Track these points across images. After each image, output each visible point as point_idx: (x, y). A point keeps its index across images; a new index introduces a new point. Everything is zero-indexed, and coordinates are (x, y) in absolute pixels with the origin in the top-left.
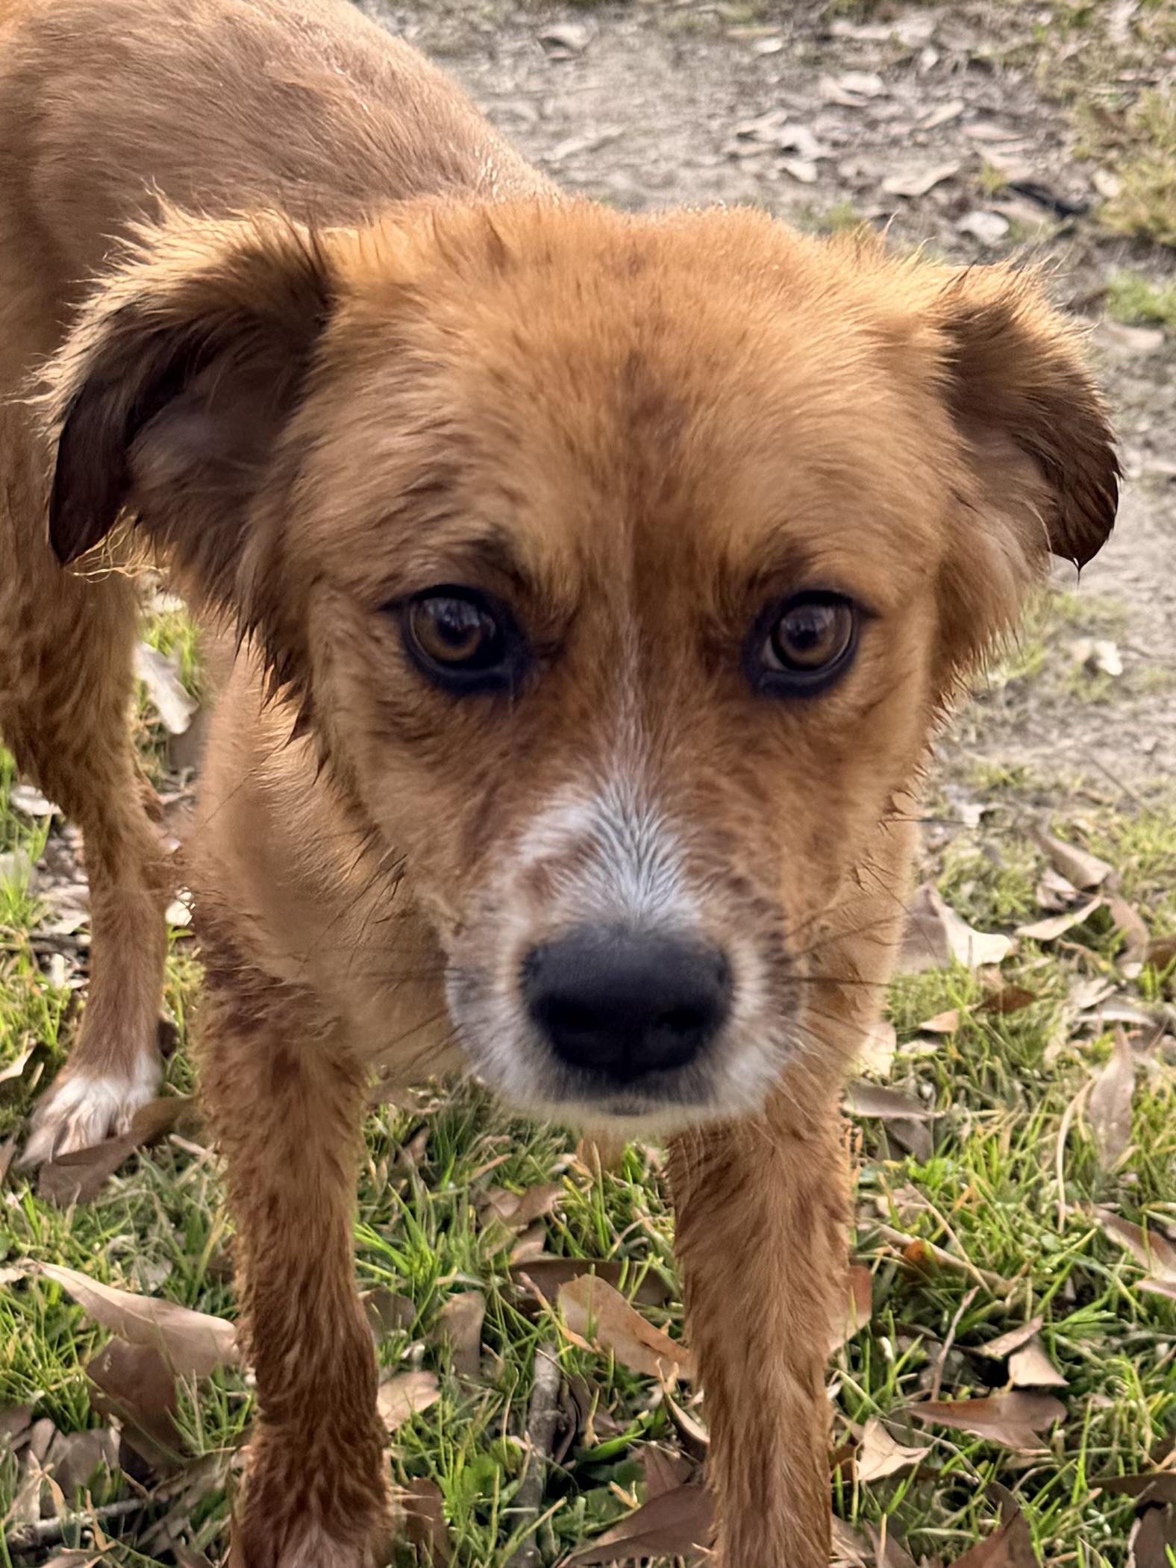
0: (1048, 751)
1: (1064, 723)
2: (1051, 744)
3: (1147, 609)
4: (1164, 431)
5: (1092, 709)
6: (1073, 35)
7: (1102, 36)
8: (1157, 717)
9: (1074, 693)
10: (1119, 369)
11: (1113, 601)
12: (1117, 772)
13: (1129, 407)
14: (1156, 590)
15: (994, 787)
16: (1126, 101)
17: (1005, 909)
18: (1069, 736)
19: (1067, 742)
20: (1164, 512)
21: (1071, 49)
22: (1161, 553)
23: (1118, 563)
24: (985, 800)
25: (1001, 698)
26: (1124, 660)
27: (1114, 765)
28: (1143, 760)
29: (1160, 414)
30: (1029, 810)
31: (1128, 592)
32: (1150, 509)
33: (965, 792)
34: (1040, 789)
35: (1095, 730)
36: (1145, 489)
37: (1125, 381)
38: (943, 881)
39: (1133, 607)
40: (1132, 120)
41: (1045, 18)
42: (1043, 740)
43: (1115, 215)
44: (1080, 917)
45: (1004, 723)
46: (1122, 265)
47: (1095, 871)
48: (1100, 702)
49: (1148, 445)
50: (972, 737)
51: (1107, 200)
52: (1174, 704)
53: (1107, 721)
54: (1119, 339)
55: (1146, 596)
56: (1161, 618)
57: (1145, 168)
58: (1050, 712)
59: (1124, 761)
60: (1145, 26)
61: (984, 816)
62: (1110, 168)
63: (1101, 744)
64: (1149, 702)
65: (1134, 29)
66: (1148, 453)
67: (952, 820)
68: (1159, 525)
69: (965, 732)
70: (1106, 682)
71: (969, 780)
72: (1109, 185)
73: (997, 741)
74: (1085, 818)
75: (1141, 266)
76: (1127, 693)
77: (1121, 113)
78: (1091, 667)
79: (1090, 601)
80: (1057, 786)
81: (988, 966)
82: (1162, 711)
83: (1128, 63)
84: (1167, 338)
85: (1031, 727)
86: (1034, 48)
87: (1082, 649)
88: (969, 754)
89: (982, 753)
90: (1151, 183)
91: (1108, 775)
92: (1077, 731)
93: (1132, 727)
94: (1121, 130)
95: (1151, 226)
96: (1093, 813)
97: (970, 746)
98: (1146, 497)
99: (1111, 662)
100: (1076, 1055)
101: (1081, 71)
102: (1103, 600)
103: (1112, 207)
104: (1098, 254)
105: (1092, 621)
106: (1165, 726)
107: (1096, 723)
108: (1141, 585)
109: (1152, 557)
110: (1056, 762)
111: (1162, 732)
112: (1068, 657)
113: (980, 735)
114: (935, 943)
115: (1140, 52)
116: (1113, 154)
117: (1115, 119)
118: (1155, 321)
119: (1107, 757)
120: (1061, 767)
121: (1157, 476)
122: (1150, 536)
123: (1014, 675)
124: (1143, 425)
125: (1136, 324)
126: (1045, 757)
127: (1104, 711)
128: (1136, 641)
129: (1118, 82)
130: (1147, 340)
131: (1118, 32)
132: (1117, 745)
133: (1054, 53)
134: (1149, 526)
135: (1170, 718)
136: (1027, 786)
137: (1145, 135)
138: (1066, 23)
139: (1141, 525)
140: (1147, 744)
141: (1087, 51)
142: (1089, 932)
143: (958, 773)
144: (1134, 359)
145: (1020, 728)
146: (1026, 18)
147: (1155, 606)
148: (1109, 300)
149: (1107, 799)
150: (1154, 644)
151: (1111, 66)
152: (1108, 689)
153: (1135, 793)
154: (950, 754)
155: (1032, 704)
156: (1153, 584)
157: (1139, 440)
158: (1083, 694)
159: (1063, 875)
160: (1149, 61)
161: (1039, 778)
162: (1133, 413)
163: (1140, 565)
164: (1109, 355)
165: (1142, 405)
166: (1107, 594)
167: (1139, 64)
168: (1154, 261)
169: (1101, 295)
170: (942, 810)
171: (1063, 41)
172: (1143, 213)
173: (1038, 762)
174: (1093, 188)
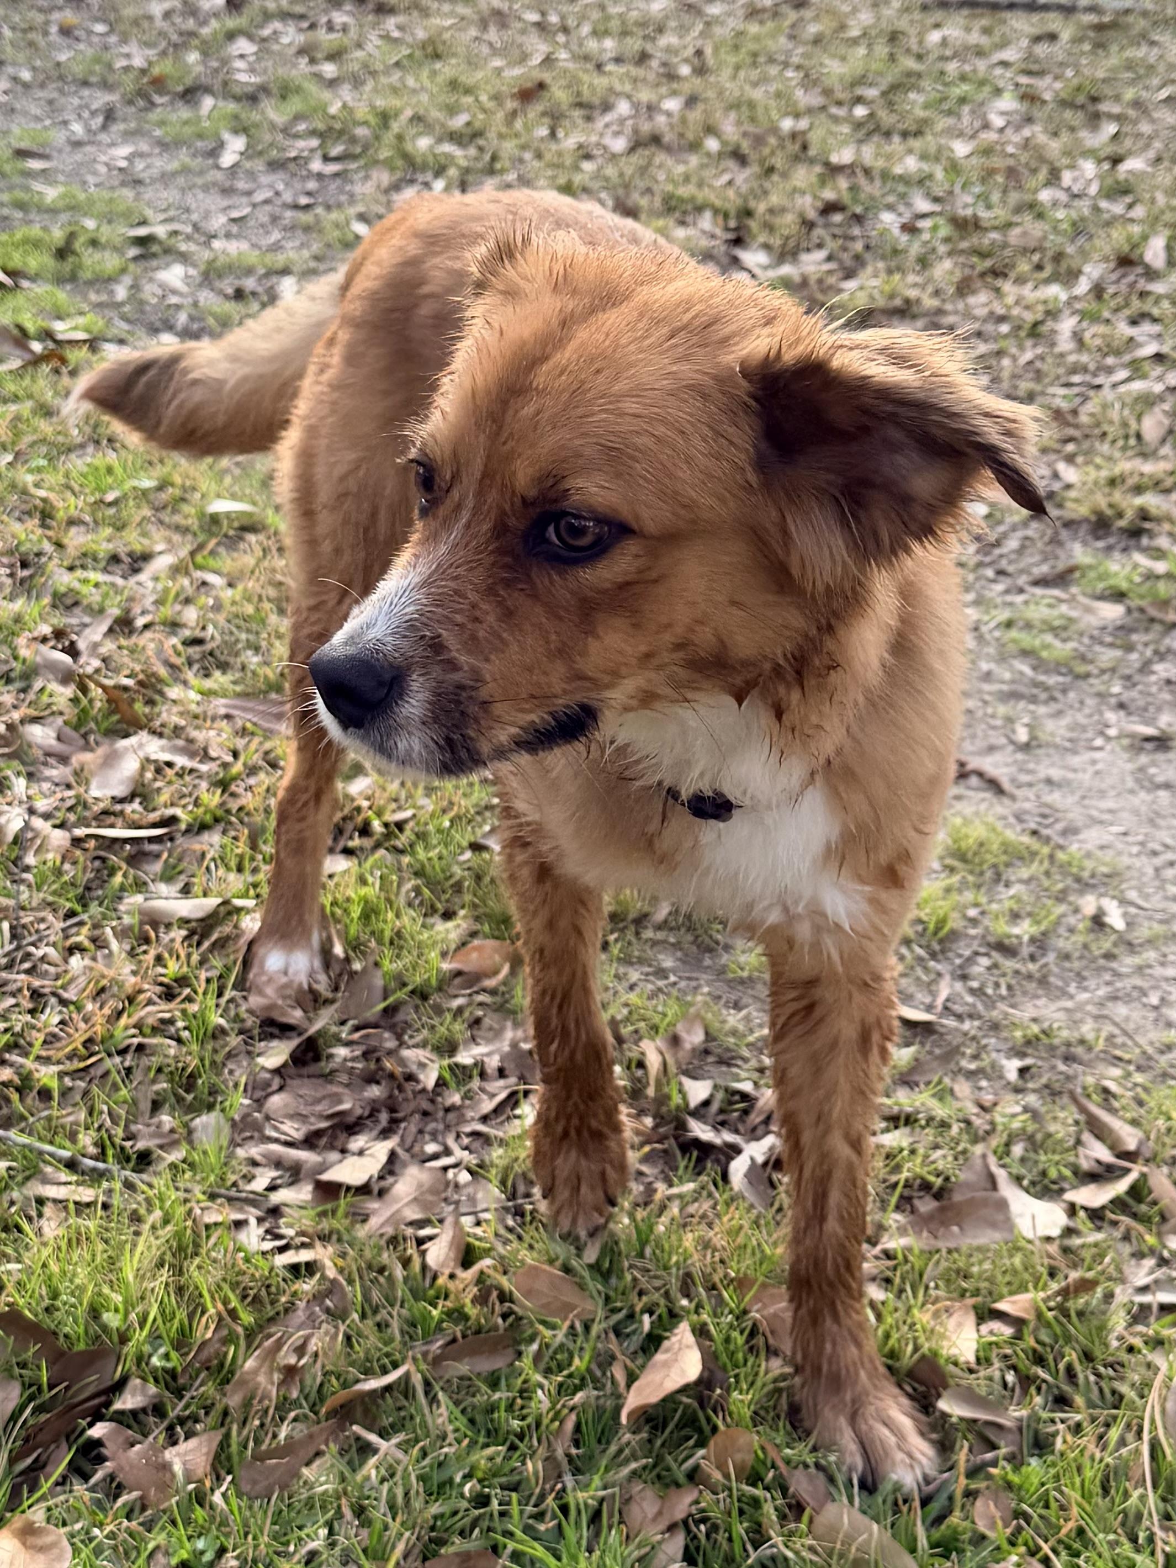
0: (1069, 1004)
1: (1080, 977)
2: (1071, 997)
3: (1137, 863)
4: (1134, 694)
5: (1102, 962)
6: (1029, 343)
7: (1053, 344)
8: (1158, 971)
9: (1086, 946)
10: (1092, 637)
11: (1108, 856)
12: (1131, 1027)
13: (1103, 672)
14: (1142, 844)
15: (1028, 1043)
16: (1078, 400)
17: (1053, 1173)
18: (1085, 989)
19: (1085, 996)
20: (1142, 769)
21: (1028, 356)
22: (1144, 809)
23: (1106, 817)
24: (1022, 1055)
25: (1025, 951)
26: (1125, 915)
27: (1127, 1019)
28: (1152, 1015)
29: (1128, 678)
30: (1062, 1067)
31: (1120, 846)
32: (1130, 766)
33: (1004, 1047)
34: (1068, 1044)
35: (1108, 984)
36: (1125, 749)
37: (1097, 648)
38: (995, 1141)
39: (1125, 860)
40: (1084, 419)
41: (1005, 328)
42: (1065, 994)
43: (1076, 501)
44: (1121, 1187)
45: (1030, 977)
46: (1085, 543)
47: (1130, 1138)
48: (1109, 956)
49: (1121, 706)
50: (1004, 991)
51: (1068, 487)
52: (1171, 958)
53: (1117, 974)
54: (1088, 610)
55: (1135, 849)
56: (1150, 871)
57: (1098, 460)
58: (1067, 965)
59: (1136, 1015)
60: (1087, 336)
61: (1023, 1071)
62: (1070, 459)
63: (1115, 998)
64: (1151, 955)
65: (1078, 337)
66: (1122, 713)
67: (995, 1073)
68: (1137, 781)
69: (997, 985)
70: (1114, 937)
71: (1004, 1034)
72: (1069, 474)
73: (1025, 993)
74: (1111, 1077)
75: (1100, 544)
76: (1131, 947)
77: (1075, 412)
78: (1098, 922)
79: (1088, 855)
80: (1082, 1042)
81: (1048, 1239)
82: (1163, 964)
83: (1076, 369)
84: (1129, 611)
85: (1052, 979)
86: (1000, 353)
87: (1089, 904)
88: (1002, 1006)
89: (1013, 1006)
90: (1104, 473)
91: (1125, 1033)
92: (1092, 983)
93: (1138, 982)
94: (1076, 426)
95: (1109, 512)
96: (1117, 1072)
97: (1003, 998)
98: (1126, 756)
99: (1115, 919)
100: (1137, 1342)
101: (1039, 376)
102: (1099, 853)
103: (1073, 494)
104: (1064, 534)
105: (1093, 876)
106: (1167, 979)
107: (1107, 977)
108: (1130, 839)
109: (1136, 812)
110: (1078, 1016)
111: (1164, 985)
112: (1076, 911)
113: (1010, 987)
114: (1000, 1217)
115: (1084, 358)
116: (1070, 447)
117: (1070, 418)
118: (1118, 596)
119: (1121, 1010)
120: (1082, 1021)
121: (1132, 736)
122: (1132, 792)
123: (1034, 930)
124: (1116, 689)
125: (1101, 598)
126: (1067, 1010)
127: (1114, 965)
128: (1132, 895)
129: (1068, 385)
130: (1112, 612)
131: (1065, 343)
132: (1126, 999)
133: (1014, 359)
134: (1130, 783)
135: (1170, 972)
136: (1056, 1041)
137: (1097, 431)
138: (1023, 334)
139: (1123, 781)
140: (1154, 999)
141: (1042, 358)
142: (1130, 1201)
143: (995, 1027)
144: (1104, 628)
145: (1043, 981)
146: (989, 328)
147: (1144, 858)
148: (1077, 574)
149: (1127, 1056)
150: (1146, 897)
151: (1061, 371)
152: (1115, 945)
153: (1150, 1050)
154: (986, 1007)
155: (1051, 957)
156: (1140, 838)
157: (1113, 701)
158: (1094, 947)
159: (1099, 1137)
160: (1092, 367)
161: (1065, 1034)
162: (1106, 677)
163: (1127, 819)
164: (1082, 625)
165: (1113, 670)
166: (1102, 847)
167: (1085, 370)
168: (1111, 540)
169: (1071, 570)
170: (985, 1062)
171: (1021, 348)
172: (1101, 501)
173: (1061, 1015)
174: (1056, 476)
